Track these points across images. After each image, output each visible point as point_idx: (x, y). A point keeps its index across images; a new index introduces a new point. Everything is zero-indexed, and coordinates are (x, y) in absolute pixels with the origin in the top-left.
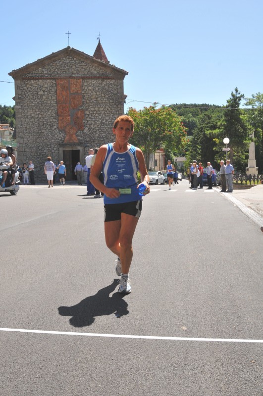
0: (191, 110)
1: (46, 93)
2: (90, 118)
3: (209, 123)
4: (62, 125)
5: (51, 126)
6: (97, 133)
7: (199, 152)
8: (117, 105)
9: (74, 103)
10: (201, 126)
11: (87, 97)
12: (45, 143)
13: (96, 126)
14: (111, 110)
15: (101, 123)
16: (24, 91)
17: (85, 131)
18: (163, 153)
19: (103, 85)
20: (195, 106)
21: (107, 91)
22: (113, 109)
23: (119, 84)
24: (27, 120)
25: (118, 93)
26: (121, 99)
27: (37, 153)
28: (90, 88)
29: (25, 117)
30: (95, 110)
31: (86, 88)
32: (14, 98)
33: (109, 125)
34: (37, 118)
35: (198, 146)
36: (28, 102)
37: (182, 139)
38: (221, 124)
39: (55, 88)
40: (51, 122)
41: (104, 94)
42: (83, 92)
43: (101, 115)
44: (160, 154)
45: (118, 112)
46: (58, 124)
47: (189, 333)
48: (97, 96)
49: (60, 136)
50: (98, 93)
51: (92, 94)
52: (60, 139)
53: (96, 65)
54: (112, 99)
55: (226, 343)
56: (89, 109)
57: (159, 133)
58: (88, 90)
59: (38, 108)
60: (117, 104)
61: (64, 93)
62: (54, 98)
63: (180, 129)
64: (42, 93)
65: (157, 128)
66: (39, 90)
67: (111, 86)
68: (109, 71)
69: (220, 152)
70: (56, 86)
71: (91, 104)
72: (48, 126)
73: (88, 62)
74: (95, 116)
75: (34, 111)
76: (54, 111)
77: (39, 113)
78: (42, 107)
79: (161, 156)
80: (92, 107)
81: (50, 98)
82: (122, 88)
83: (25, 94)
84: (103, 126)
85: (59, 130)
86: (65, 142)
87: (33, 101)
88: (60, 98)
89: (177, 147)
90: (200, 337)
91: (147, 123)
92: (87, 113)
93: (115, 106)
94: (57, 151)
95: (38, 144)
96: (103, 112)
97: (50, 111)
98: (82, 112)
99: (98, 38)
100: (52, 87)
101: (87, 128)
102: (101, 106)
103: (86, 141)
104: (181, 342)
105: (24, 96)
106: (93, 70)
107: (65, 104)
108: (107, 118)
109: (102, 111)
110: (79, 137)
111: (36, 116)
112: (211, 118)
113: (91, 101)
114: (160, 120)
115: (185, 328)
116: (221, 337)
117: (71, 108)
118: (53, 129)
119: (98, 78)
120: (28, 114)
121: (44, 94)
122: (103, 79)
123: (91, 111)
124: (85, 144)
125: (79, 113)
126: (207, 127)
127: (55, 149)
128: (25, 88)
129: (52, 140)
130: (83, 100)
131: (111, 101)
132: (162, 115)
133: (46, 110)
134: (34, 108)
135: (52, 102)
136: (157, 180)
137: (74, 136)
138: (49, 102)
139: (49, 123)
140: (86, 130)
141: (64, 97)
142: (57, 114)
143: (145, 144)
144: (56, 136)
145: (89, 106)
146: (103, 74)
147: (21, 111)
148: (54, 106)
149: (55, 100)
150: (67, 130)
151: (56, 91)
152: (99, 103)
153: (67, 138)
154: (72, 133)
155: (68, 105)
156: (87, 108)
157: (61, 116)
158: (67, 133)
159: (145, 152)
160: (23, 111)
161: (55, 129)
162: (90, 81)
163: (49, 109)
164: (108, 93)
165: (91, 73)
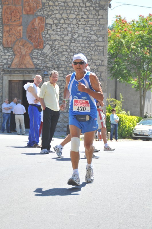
2: (53, 30)
4: (9, 40)
6: (64, 55)
8: (97, 11)
9: (29, 6)
13: (63, 43)
15: (71, 40)
17: (45, 51)
22: (90, 16)
26: (104, 1)
30: (63, 18)
33: (83, 43)
43: (72, 26)
45: (98, 23)
49: (4, 57)
52: (5, 61)
56: (53, 16)
60: (97, 9)
71: (55, 8)
74: (61, 27)
80: (57, 12)
84: (74, 44)
85: (4, 47)
86: (13, 67)
91: (144, 42)
92: (49, 21)
93: (94, 12)
96: (74, 22)
98: (41, 19)
101: (48, 47)
102: (72, 12)
103: (47, 67)
107: (15, 5)
108: (81, 31)
109: (73, 19)
110: (35, 61)
113: (56, 3)
117: (24, 13)
123: (56, 19)
124: (44, 71)
125: (37, 21)
131: (88, 4)
137: (28, 57)
140: (47, 49)
143: (139, 75)
145: (53, 11)
150: (16, 47)
152: (69, 7)
153: (16, 60)
154: (24, 53)
155: (19, 7)
156: (50, 13)
157: (8, 25)
158: (16, 53)
159: (139, 87)
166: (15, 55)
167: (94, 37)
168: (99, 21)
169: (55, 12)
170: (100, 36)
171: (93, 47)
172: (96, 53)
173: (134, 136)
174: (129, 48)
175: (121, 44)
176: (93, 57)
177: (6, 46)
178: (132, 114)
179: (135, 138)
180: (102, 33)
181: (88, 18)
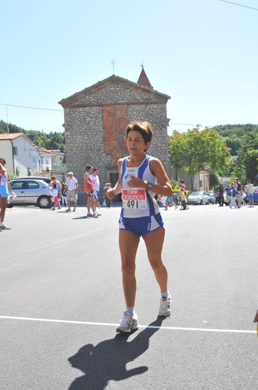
0: (236, 130)
1: (93, 119)
3: (252, 142)
4: (109, 149)
5: (99, 150)
7: (244, 171)
8: (161, 129)
9: (120, 128)
10: (245, 146)
14: (155, 133)
16: (73, 118)
18: (208, 174)
19: (147, 110)
20: (240, 126)
21: (151, 115)
22: (157, 132)
23: (161, 109)
24: (75, 145)
25: (161, 116)
26: (163, 122)
28: (135, 113)
29: (74, 142)
31: (131, 113)
32: (63, 125)
34: (85, 143)
35: (243, 166)
36: (77, 129)
37: (226, 159)
39: (102, 114)
40: (98, 147)
41: (148, 118)
42: (128, 117)
44: (205, 175)
46: (105, 148)
47: (209, 325)
49: (107, 159)
50: (142, 118)
51: (136, 119)
52: (107, 162)
53: (140, 91)
54: (156, 123)
55: (240, 333)
57: (203, 154)
58: (132, 115)
59: (86, 133)
60: (161, 127)
61: (110, 119)
62: (101, 124)
63: (223, 150)
64: (89, 119)
65: (201, 149)
66: (87, 117)
67: (154, 110)
68: (152, 97)
70: (102, 112)
72: (95, 150)
73: (132, 88)
75: (82, 137)
76: (101, 136)
77: (86, 138)
79: (205, 177)
81: (97, 123)
82: (165, 112)
83: (74, 121)
85: (106, 154)
86: (112, 165)
87: (81, 127)
88: (106, 123)
89: (221, 167)
90: (218, 328)
91: (191, 145)
93: (159, 130)
94: (104, 174)
97: (98, 136)
99: (142, 66)
100: (99, 113)
104: (200, 332)
105: (73, 123)
106: (137, 96)
107: (112, 129)
111: (84, 141)
112: (254, 138)
114: (204, 141)
115: (206, 322)
116: (236, 329)
117: (117, 133)
118: (100, 153)
119: (142, 103)
120: (77, 140)
121: (91, 120)
122: (147, 104)
126: (251, 147)
127: (102, 172)
128: (73, 115)
129: (100, 164)
131: (155, 125)
132: (205, 137)
133: (94, 136)
134: (82, 134)
135: (99, 128)
136: (202, 200)
138: (96, 128)
139: (96, 148)
141: (110, 123)
142: (104, 139)
144: (103, 159)
146: (146, 99)
147: (70, 137)
148: (101, 132)
149: (102, 126)
150: (113, 153)
151: (102, 117)
153: (113, 161)
154: (118, 156)
155: (114, 129)
157: (108, 141)
158: (113, 156)
159: (190, 172)
160: (72, 137)
161: (102, 153)
162: (135, 106)
163: (96, 135)
164: (152, 117)
165: (135, 99)
166: (112, 158)
167: (160, 144)
168: (162, 134)
170: (163, 143)
172: (162, 154)
174: (182, 149)
175: (177, 146)
176: (160, 156)
177: (107, 153)
180: (164, 141)
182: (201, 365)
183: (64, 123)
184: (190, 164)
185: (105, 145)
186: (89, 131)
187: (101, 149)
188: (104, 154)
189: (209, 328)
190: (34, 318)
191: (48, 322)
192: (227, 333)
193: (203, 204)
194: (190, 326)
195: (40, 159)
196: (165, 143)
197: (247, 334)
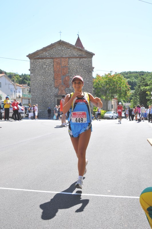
0: (134, 75)
1: (48, 66)
3: (144, 82)
4: (57, 85)
5: (51, 85)
7: (138, 99)
8: (89, 73)
10: (139, 84)
11: (71, 68)
12: (47, 95)
16: (35, 65)
17: (70, 88)
18: (117, 101)
19: (80, 61)
20: (136, 72)
21: (83, 65)
22: (86, 75)
23: (90, 61)
24: (37, 82)
25: (89, 66)
26: (90, 69)
27: (42, 101)
28: (73, 63)
29: (36, 80)
32: (29, 70)
34: (43, 81)
35: (138, 96)
36: (38, 72)
37: (127, 92)
38: (150, 83)
39: (53, 64)
40: (50, 83)
41: (81, 66)
42: (69, 66)
44: (115, 101)
46: (54, 84)
47: (112, 193)
48: (77, 68)
49: (55, 91)
50: (77, 66)
51: (74, 67)
52: (56, 93)
53: (76, 50)
54: (86, 69)
55: (130, 198)
57: (114, 89)
58: (71, 64)
59: (43, 75)
60: (88, 72)
61: (58, 66)
62: (53, 69)
63: (126, 87)
65: (113, 86)
66: (44, 65)
67: (85, 62)
68: (83, 54)
69: (150, 100)
70: (53, 63)
72: (48, 85)
73: (72, 48)
75: (41, 77)
76: (52, 77)
77: (44, 78)
78: (45, 75)
79: (115, 102)
80: (74, 74)
81: (50, 69)
82: (91, 63)
83: (36, 67)
85: (55, 88)
86: (59, 94)
87: (40, 71)
88: (56, 69)
89: (124, 96)
90: (117, 195)
91: (107, 83)
92: (71, 77)
93: (87, 74)
94: (53, 100)
95: (43, 96)
97: (50, 77)
98: (68, 77)
99: (78, 35)
100: (51, 63)
101: (71, 87)
102: (79, 74)
104: (106, 197)
105: (35, 68)
106: (75, 53)
107: (59, 72)
110: (67, 92)
111: (42, 80)
112: (145, 80)
113: (73, 71)
114: (114, 81)
115: (109, 191)
117: (62, 75)
118: (52, 87)
119: (77, 58)
120: (38, 79)
121: (47, 67)
122: (80, 58)
125: (67, 77)
126: (143, 85)
127: (53, 98)
128: (36, 64)
129: (51, 94)
130: (69, 70)
131: (85, 71)
132: (115, 78)
133: (48, 76)
134: (41, 75)
135: (51, 72)
136: (113, 116)
137: (64, 91)
138: (49, 72)
139: (49, 84)
141: (58, 69)
142: (54, 79)
146: (80, 55)
147: (33, 77)
148: (52, 74)
149: (53, 71)
150: (59, 87)
151: (53, 66)
152: (78, 72)
153: (59, 92)
154: (62, 89)
156: (71, 75)
157: (56, 80)
158: (60, 89)
159: (106, 100)
160: (35, 77)
161: (53, 87)
162: (73, 59)
163: (49, 76)
164: (83, 66)
165: (73, 55)
167: (88, 82)
168: (89, 76)
169: (73, 74)
170: (90, 82)
171: (87, 86)
172: (89, 88)
173: (104, 118)
174: (101, 85)
175: (98, 84)
176: (88, 90)
177: (56, 87)
178: (103, 110)
179: (105, 119)
180: (90, 81)
181: (85, 76)
182: (105, 218)
183: (30, 68)
184: (106, 95)
185: (54, 82)
186: (45, 74)
187: (52, 85)
188: (54, 88)
189: (111, 195)
190: (5, 187)
191: (13, 190)
192: (122, 198)
193: (113, 119)
194: (100, 194)
195: (15, 90)
196: (91, 82)
197: (134, 199)
